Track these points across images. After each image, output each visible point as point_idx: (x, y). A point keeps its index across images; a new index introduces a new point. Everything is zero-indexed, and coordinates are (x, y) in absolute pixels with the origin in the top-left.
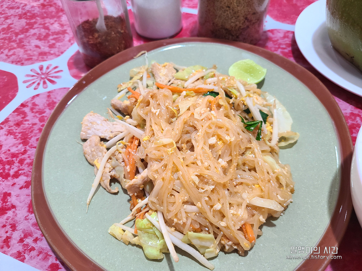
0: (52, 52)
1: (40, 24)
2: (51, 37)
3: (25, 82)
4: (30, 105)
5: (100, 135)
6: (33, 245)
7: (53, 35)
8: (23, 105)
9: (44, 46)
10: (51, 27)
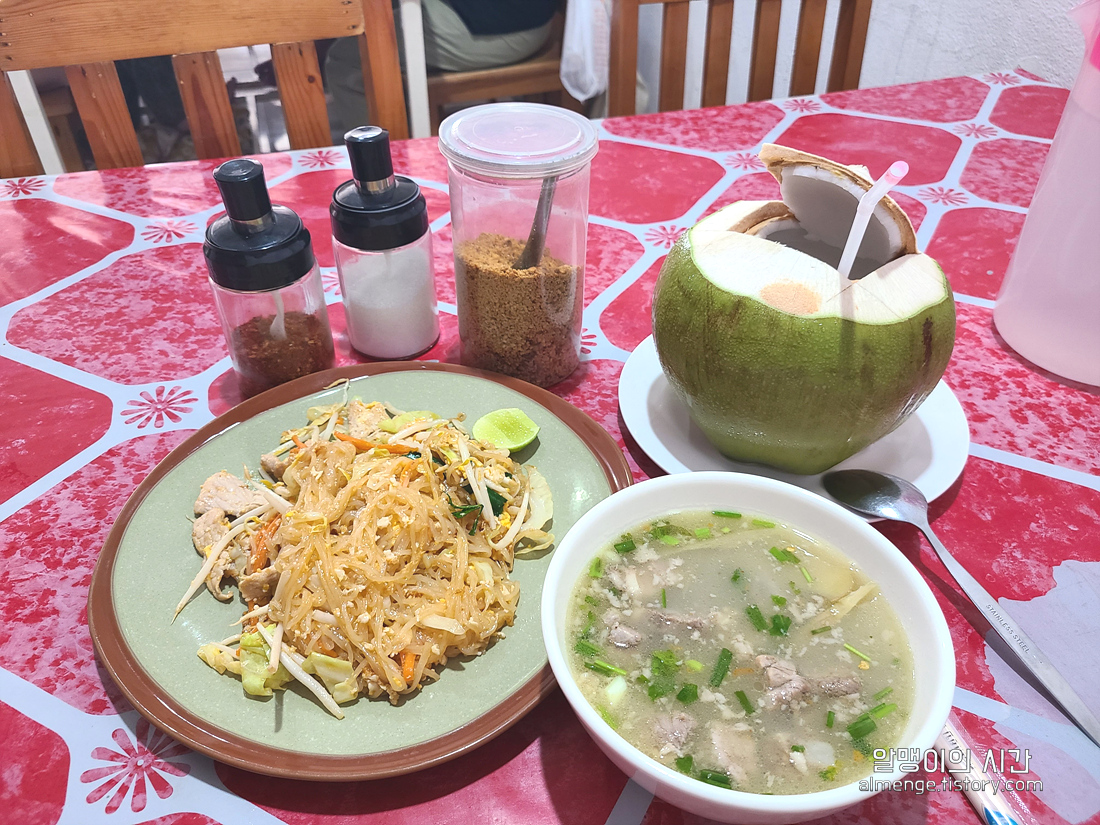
0: (187, 365)
1: (178, 313)
2: (193, 338)
3: (124, 413)
4: (124, 453)
5: (227, 509)
6: (74, 671)
7: (196, 335)
8: (111, 453)
9: (175, 353)
10: (198, 321)
